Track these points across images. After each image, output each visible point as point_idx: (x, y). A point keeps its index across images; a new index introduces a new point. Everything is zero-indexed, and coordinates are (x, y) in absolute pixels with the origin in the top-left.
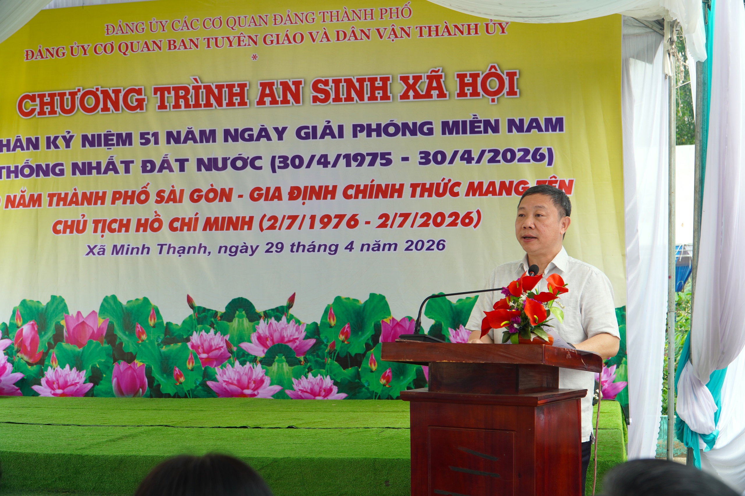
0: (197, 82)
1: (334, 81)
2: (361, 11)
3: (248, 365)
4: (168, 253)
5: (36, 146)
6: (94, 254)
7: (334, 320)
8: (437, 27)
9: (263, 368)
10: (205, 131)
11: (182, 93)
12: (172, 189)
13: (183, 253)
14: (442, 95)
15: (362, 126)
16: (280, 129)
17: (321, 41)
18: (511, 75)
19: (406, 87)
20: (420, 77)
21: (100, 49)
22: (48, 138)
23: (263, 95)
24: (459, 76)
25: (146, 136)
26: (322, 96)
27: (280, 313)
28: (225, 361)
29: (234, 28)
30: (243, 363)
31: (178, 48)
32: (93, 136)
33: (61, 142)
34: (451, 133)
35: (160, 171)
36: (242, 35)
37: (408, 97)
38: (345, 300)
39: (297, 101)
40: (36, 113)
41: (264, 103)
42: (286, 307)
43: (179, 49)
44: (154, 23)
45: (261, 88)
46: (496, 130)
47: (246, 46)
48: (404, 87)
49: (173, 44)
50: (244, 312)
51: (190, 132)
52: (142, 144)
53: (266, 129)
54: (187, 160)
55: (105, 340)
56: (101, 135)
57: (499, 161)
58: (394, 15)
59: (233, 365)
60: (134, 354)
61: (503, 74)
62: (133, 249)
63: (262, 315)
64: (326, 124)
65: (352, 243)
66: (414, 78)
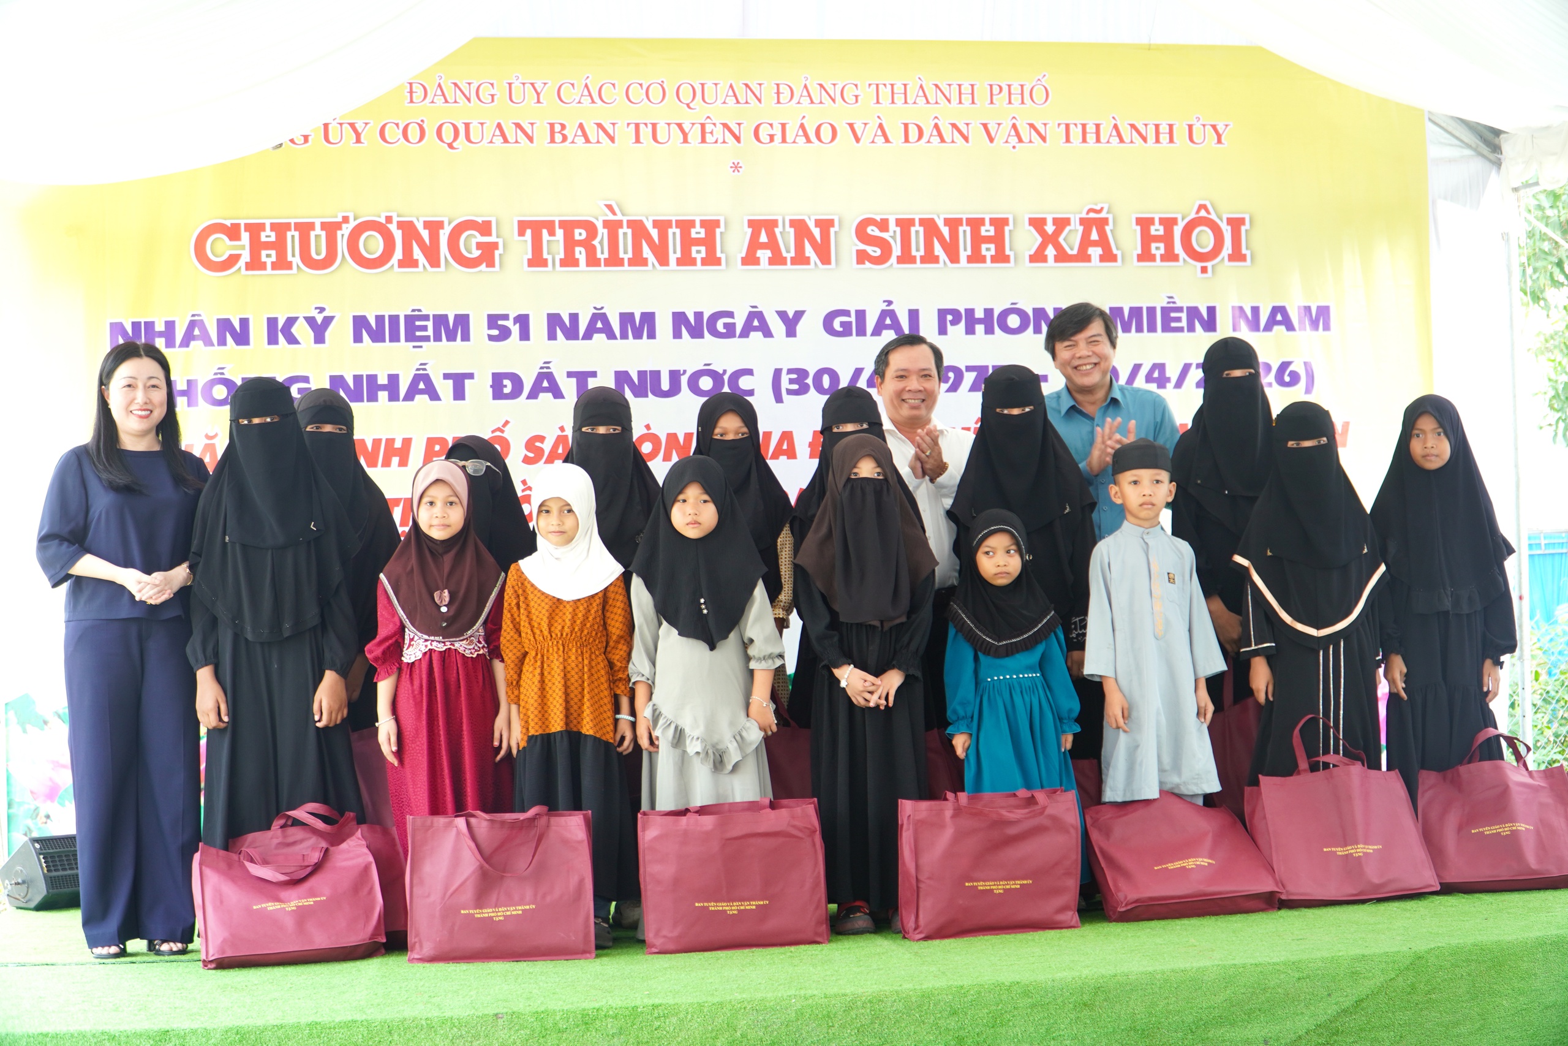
0: (614, 213)
1: (899, 222)
2: (952, 87)
5: (242, 338)
8: (1098, 126)
10: (632, 315)
11: (580, 234)
12: (560, 433)
14: (1108, 256)
15: (956, 313)
16: (791, 315)
17: (873, 142)
18: (1236, 224)
19: (1040, 240)
20: (1066, 222)
21: (393, 133)
22: (272, 322)
23: (754, 245)
24: (1140, 221)
25: (500, 322)
26: (875, 252)
29: (691, 105)
31: (570, 139)
33: (301, 330)
35: (533, 395)
36: (708, 121)
37: (1044, 259)
39: (825, 259)
40: (241, 263)
41: (756, 261)
43: (573, 142)
44: (517, 88)
45: (751, 230)
46: (1210, 326)
47: (719, 144)
48: (1037, 240)
49: (559, 132)
51: (599, 316)
52: (491, 338)
53: (761, 313)
54: (593, 374)
56: (398, 317)
58: (1016, 99)
61: (1222, 220)
64: (884, 306)
66: (1056, 221)
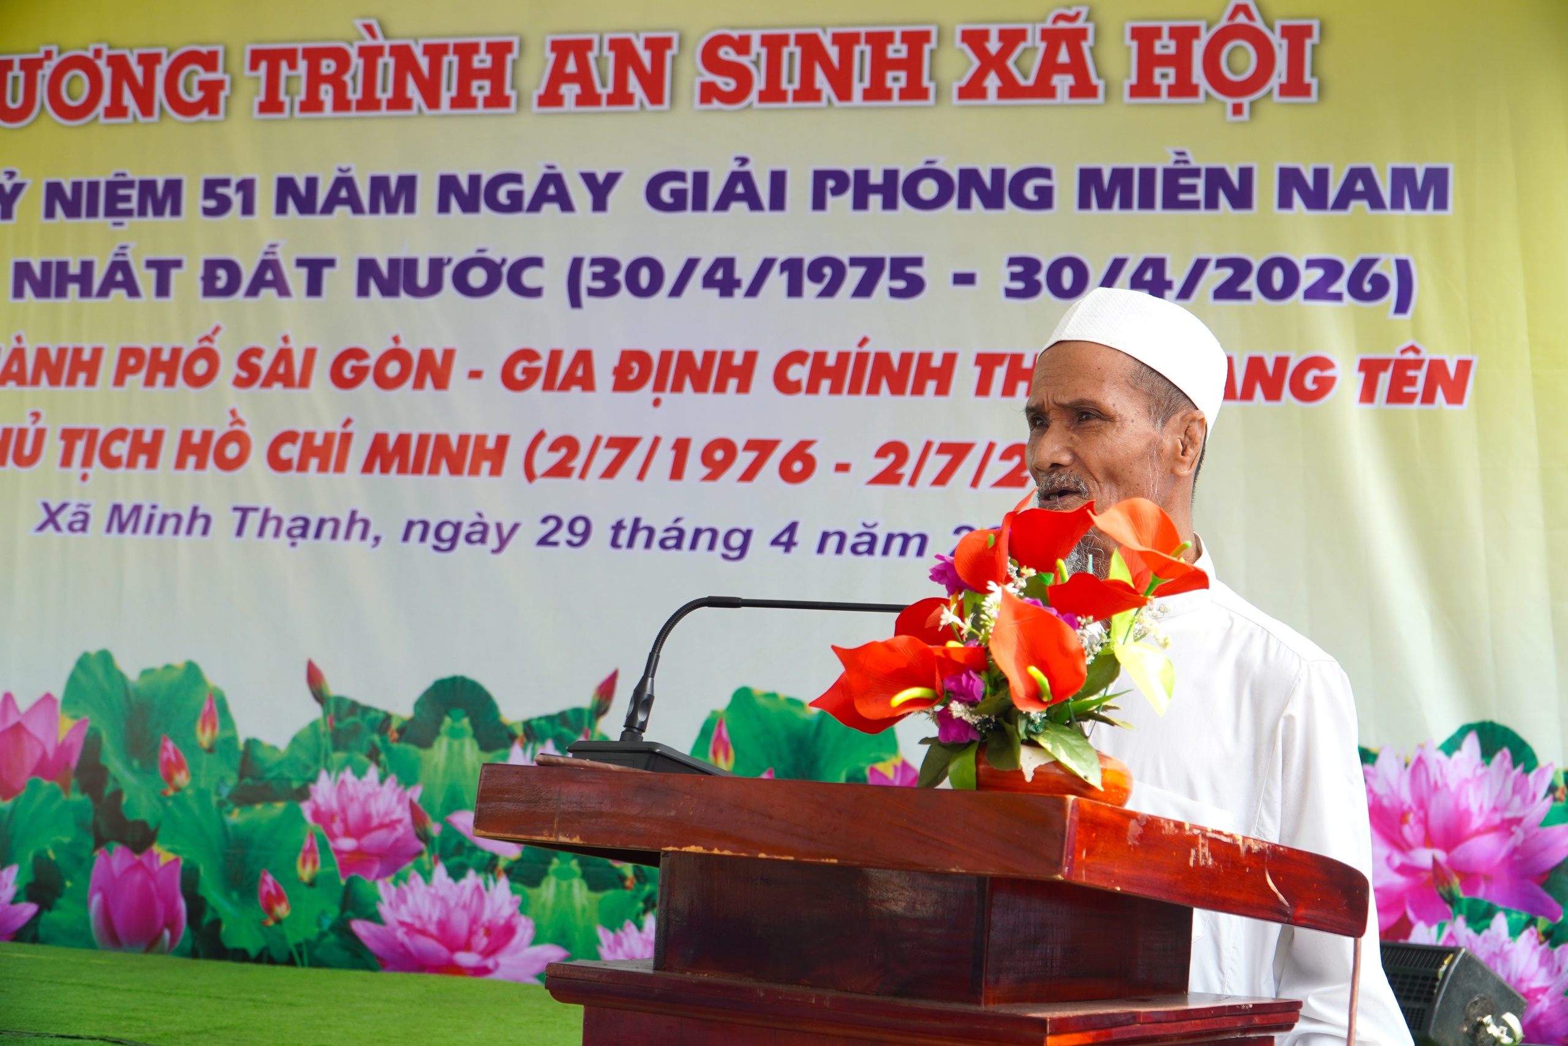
0: (373, 35)
1: (766, 40)
3: (471, 879)
4: (261, 533)
6: (58, 528)
7: (727, 757)
9: (514, 891)
10: (386, 179)
11: (328, 66)
12: (282, 345)
13: (304, 535)
14: (1083, 89)
15: (840, 177)
16: (601, 178)
18: (1296, 35)
19: (976, 63)
20: (1020, 35)
23: (558, 77)
24: (1137, 33)
25: (219, 190)
26: (728, 84)
27: (570, 727)
28: (404, 864)
30: (457, 873)
32: (77, 186)
34: (1105, 203)
35: (253, 291)
37: (981, 93)
38: (762, 701)
39: (655, 95)
41: (558, 101)
42: (590, 711)
45: (553, 56)
46: (1242, 198)
48: (970, 63)
50: (466, 721)
51: (344, 182)
52: (207, 212)
53: (560, 176)
54: (330, 263)
55: (74, 782)
56: (97, 183)
57: (1247, 295)
59: (427, 876)
60: (152, 826)
61: (1272, 29)
62: (165, 518)
63: (519, 731)
64: (735, 166)
65: (792, 528)
66: (1004, 35)
